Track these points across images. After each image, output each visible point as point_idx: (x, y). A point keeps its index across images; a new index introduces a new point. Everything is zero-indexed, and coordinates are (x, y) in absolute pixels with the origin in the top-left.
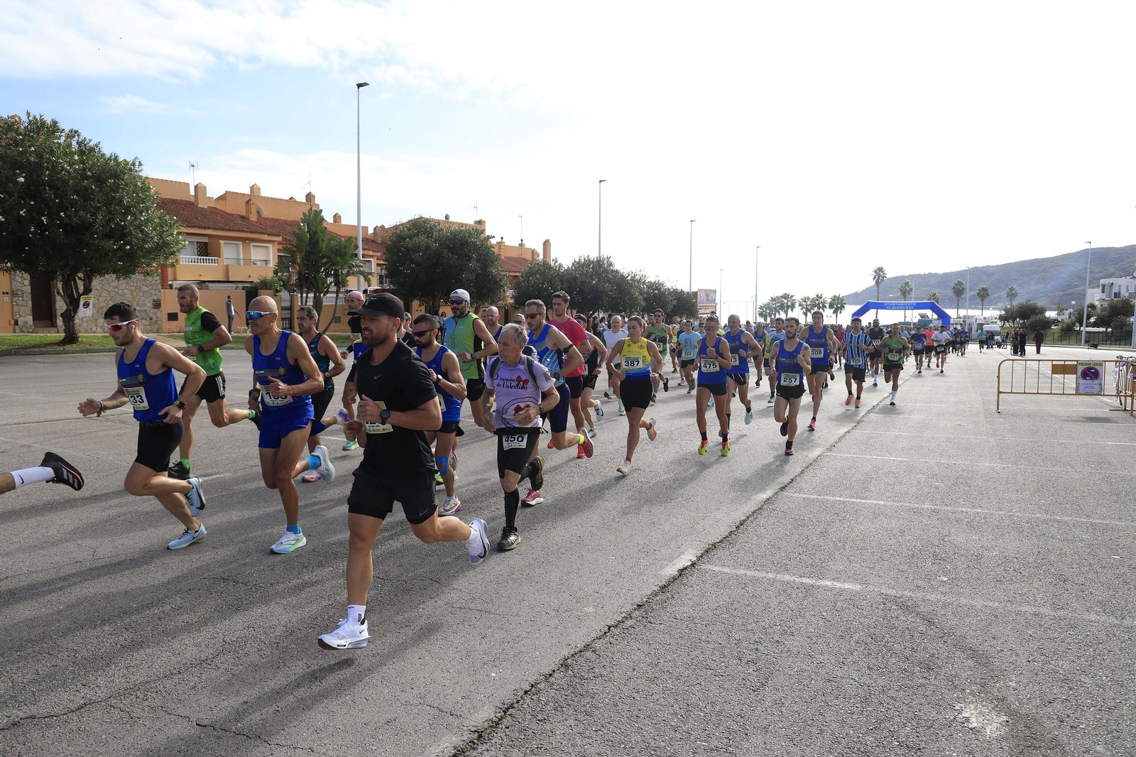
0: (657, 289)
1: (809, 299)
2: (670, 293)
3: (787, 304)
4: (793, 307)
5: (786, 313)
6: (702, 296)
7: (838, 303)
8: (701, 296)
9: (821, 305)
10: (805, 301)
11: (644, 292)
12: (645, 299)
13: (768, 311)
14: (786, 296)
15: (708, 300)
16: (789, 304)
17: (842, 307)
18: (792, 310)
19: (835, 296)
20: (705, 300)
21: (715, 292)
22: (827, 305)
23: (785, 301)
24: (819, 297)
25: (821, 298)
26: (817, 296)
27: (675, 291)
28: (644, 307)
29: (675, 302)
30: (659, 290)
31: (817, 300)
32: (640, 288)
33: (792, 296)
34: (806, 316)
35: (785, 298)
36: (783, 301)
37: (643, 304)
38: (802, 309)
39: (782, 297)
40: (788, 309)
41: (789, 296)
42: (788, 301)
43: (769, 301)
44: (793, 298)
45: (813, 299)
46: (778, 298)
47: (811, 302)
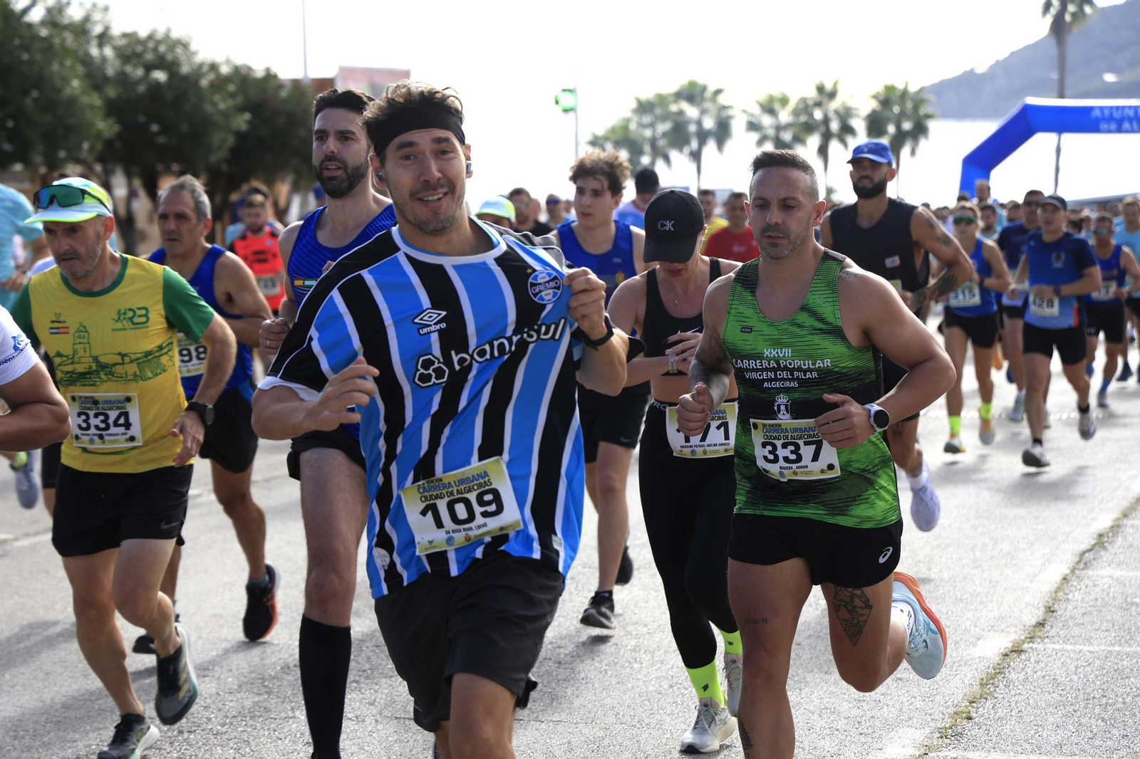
0: (161, 63)
1: (784, 101)
2: (220, 83)
3: (699, 123)
4: (722, 132)
5: (696, 155)
7: (903, 114)
9: (835, 126)
10: (770, 111)
11: (106, 80)
12: (112, 109)
14: (692, 94)
16: (709, 123)
17: (920, 130)
18: (720, 145)
19: (890, 89)
22: (859, 124)
23: (691, 112)
25: (832, 95)
26: (820, 89)
27: (241, 77)
28: (109, 143)
29: (242, 121)
30: (170, 66)
31: (818, 104)
32: (87, 61)
33: (718, 92)
35: (691, 99)
36: (681, 113)
37: (105, 127)
39: (679, 96)
41: (704, 88)
42: (703, 112)
43: (628, 114)
44: (722, 100)
45: (804, 100)
46: (662, 100)
47: (796, 113)
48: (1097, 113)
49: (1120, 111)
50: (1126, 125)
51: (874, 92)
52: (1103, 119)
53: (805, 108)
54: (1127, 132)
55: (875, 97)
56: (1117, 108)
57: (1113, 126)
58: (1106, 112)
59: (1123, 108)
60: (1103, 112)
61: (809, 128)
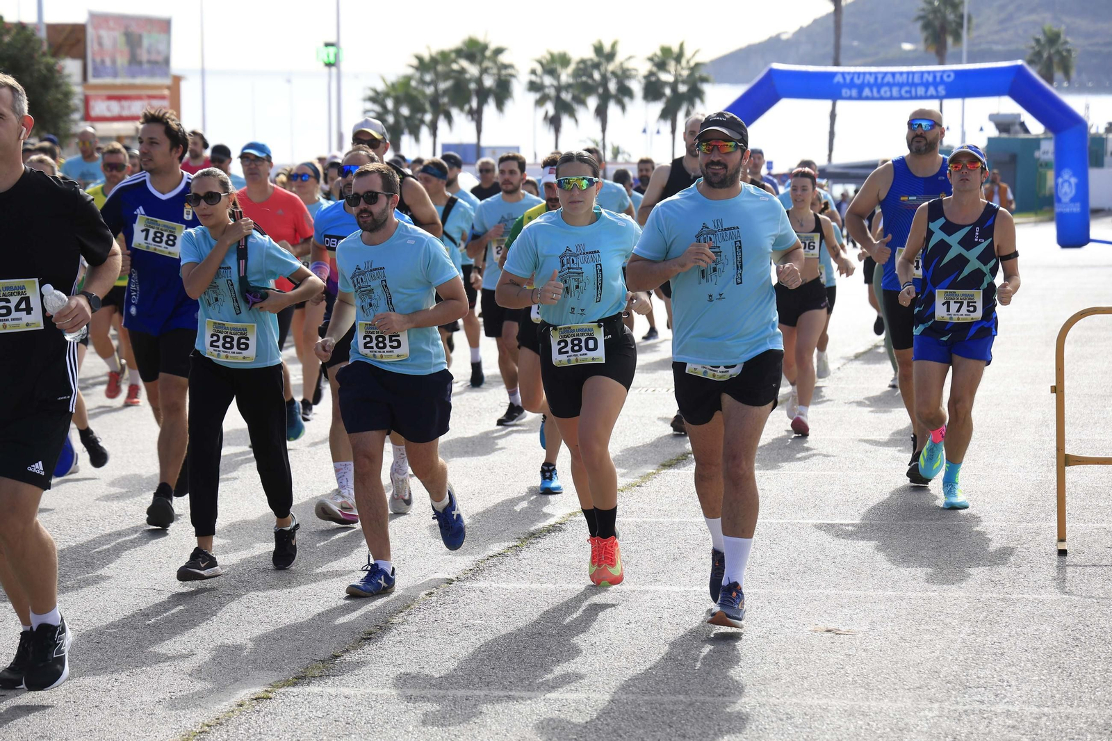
1: (564, 60)
3: (479, 81)
4: (502, 93)
5: (476, 116)
6: (107, 42)
7: (679, 77)
8: (103, 43)
9: (612, 86)
10: (551, 72)
13: (405, 111)
14: (473, 51)
15: (134, 60)
16: (489, 82)
17: (696, 93)
18: (500, 105)
19: (664, 49)
20: (122, 60)
21: (164, 26)
22: (636, 86)
23: (473, 70)
24: (604, 55)
25: (611, 56)
26: (599, 50)
31: (597, 66)
33: (499, 51)
34: (557, 130)
35: (471, 57)
36: (462, 70)
38: (540, 102)
39: (459, 53)
40: (482, 101)
41: (485, 47)
42: (484, 71)
43: (410, 71)
44: (504, 58)
45: (583, 61)
46: (444, 57)
47: (576, 74)
48: (838, 79)
49: (861, 77)
50: (867, 92)
51: (650, 54)
52: (845, 85)
53: (585, 68)
54: (867, 98)
55: (651, 59)
56: (859, 74)
57: (854, 92)
58: (848, 78)
59: (864, 74)
60: (844, 78)
61: (588, 89)
